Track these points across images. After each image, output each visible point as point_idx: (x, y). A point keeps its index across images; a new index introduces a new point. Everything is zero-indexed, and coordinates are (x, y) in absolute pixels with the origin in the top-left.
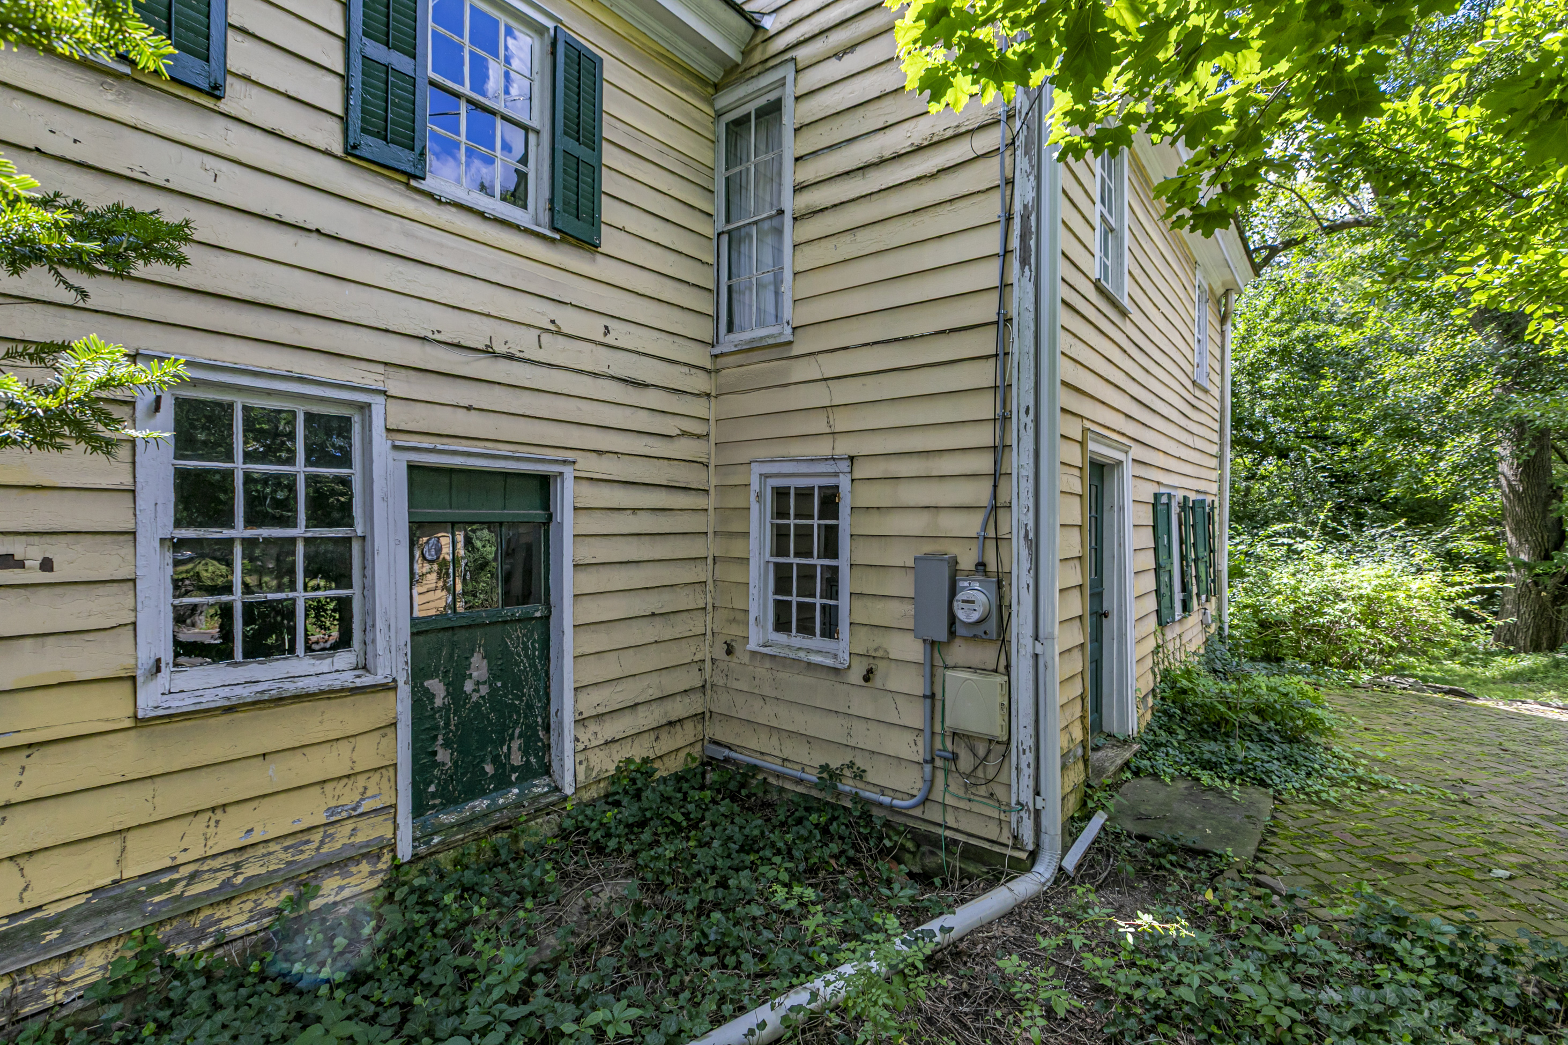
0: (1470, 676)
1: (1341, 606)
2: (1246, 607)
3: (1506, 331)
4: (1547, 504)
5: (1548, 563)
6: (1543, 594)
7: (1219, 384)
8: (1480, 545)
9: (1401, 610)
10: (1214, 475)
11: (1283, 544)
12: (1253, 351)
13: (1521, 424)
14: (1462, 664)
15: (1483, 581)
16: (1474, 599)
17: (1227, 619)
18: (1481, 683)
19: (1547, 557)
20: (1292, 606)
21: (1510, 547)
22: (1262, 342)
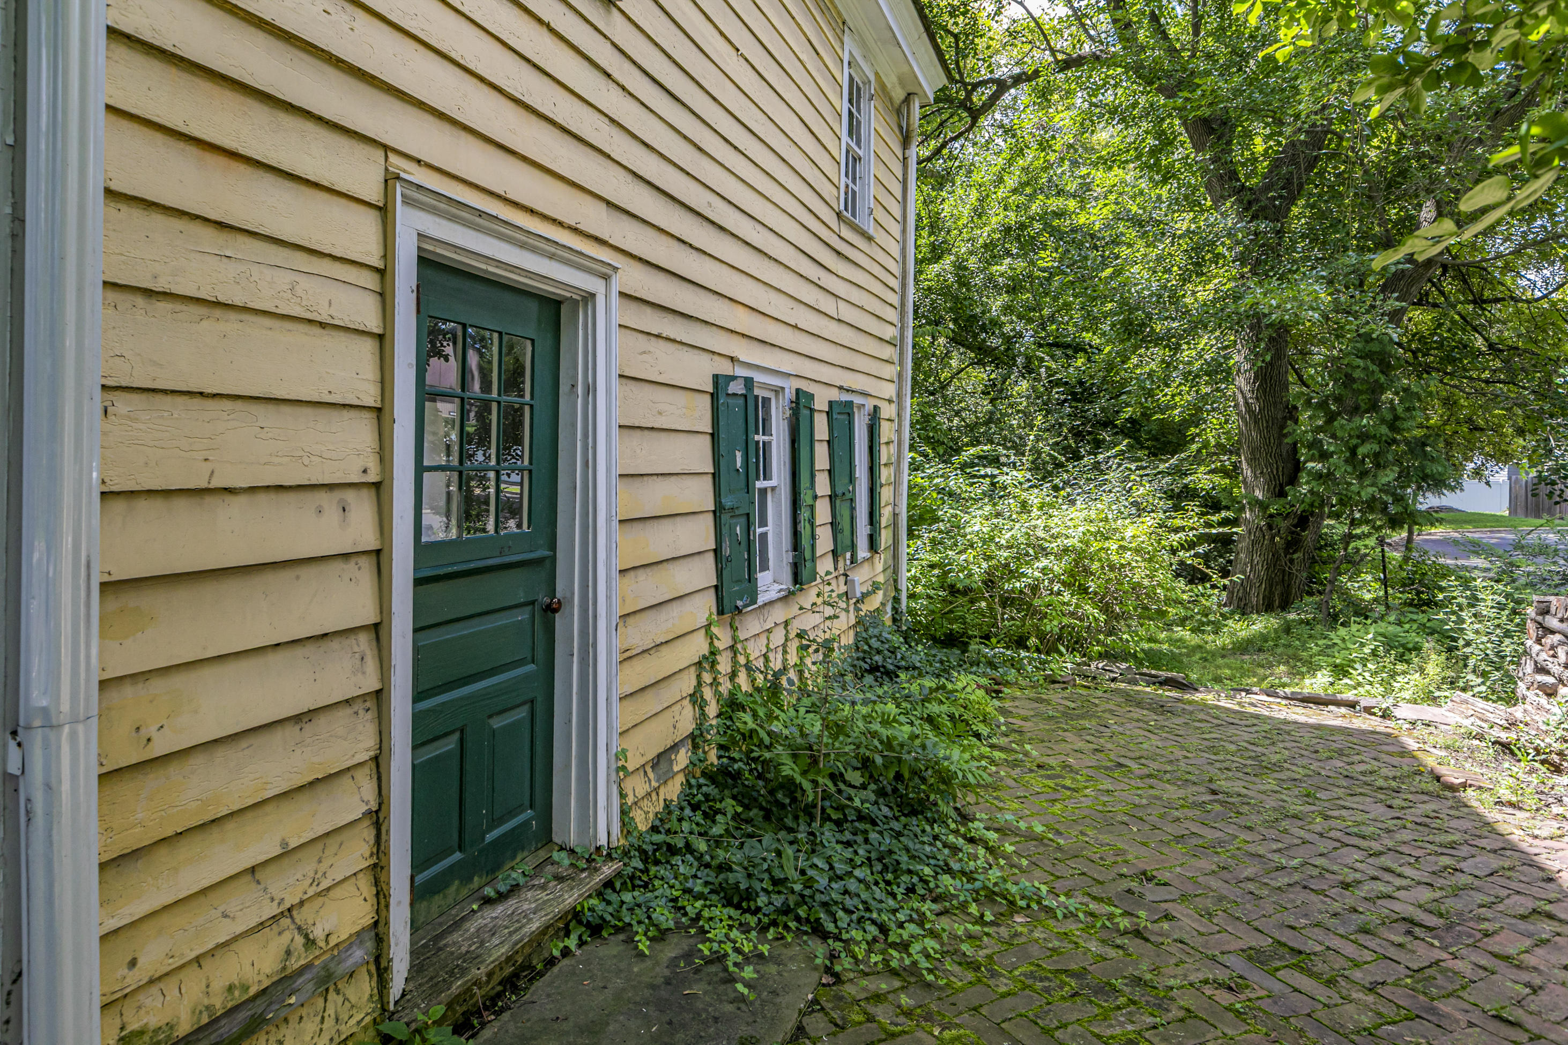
0: (1200, 647)
1: (1044, 562)
2: (932, 566)
3: (1246, 209)
4: (1283, 427)
5: (1282, 501)
6: (1277, 539)
7: (898, 236)
8: (1217, 479)
9: (1112, 568)
10: (890, 371)
11: (984, 477)
12: (987, 229)
13: (1256, 321)
14: (1193, 631)
15: (1208, 525)
16: (1200, 550)
17: (904, 585)
18: (1208, 657)
19: (1282, 494)
20: (984, 565)
21: (1244, 482)
22: (996, 217)
